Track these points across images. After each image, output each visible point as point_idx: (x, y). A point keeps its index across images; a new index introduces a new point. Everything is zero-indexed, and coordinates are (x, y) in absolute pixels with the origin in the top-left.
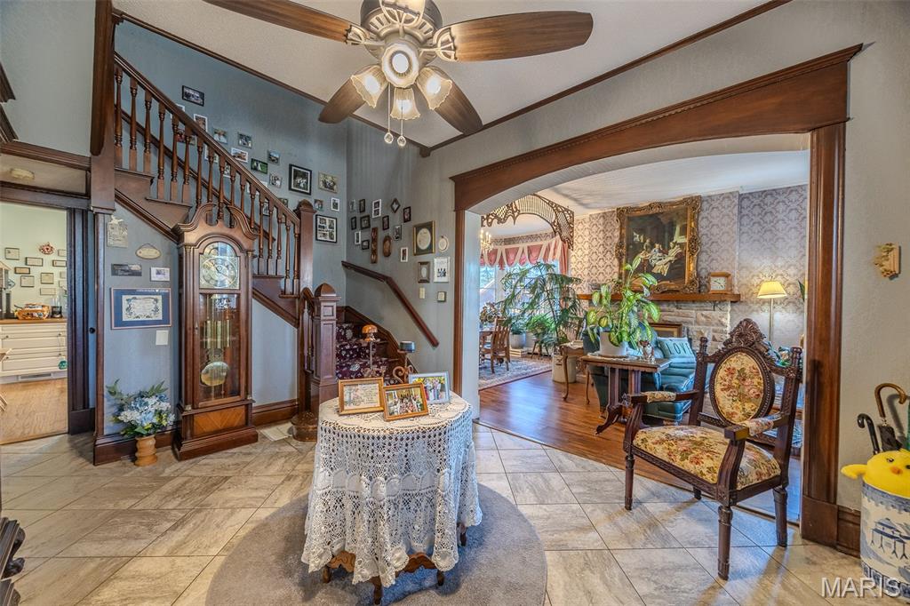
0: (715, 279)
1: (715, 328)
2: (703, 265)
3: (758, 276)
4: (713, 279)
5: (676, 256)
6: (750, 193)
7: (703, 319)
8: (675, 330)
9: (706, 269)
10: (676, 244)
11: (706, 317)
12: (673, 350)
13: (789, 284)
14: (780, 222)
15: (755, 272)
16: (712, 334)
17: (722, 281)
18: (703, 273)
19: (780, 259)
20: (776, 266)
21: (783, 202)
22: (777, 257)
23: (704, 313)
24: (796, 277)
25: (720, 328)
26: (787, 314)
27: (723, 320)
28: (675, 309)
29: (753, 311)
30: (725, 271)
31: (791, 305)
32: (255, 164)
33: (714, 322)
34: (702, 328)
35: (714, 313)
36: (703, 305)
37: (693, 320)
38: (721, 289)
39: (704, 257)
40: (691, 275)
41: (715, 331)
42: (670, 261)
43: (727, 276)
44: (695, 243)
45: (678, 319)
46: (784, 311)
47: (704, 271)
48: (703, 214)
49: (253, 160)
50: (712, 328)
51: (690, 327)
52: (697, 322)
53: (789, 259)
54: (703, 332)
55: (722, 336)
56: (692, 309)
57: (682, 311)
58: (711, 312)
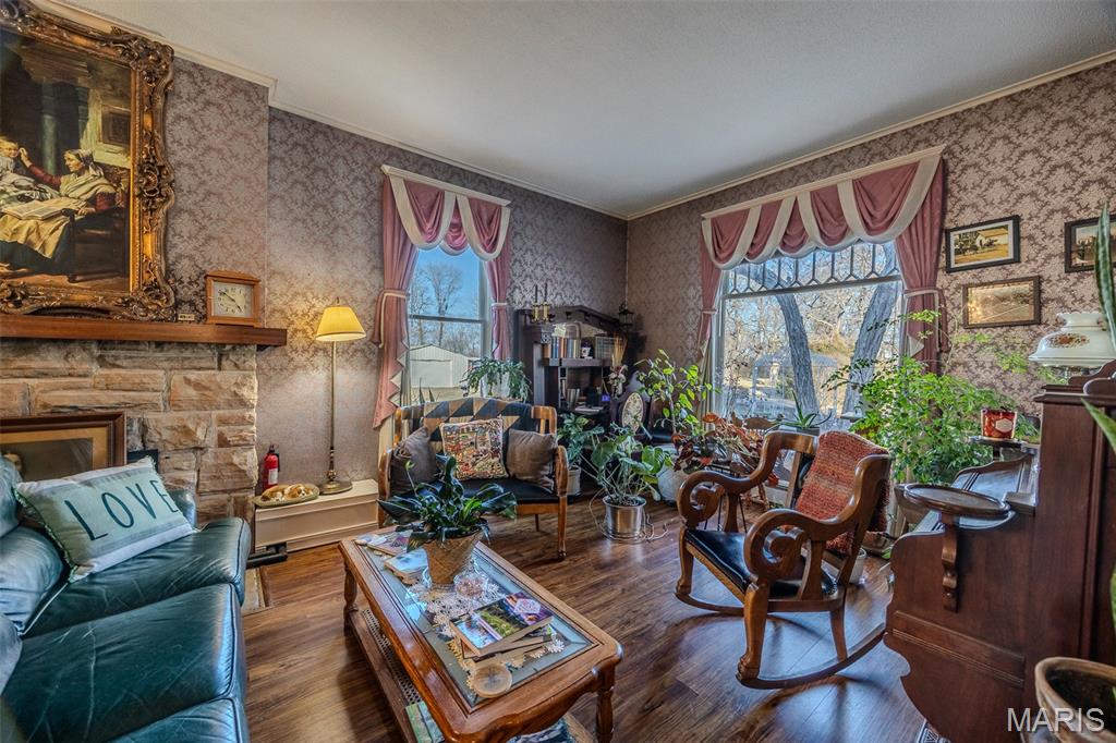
0: (221, 287)
1: (226, 413)
2: (180, 246)
3: (304, 295)
4: (216, 288)
5: (91, 202)
6: (287, 114)
7: (191, 392)
8: (98, 437)
9: (191, 258)
10: (87, 162)
11: (197, 386)
12: (99, 520)
14: (340, 196)
15: (299, 287)
16: (215, 429)
17: (239, 294)
18: (185, 270)
19: (340, 267)
20: (336, 281)
21: (344, 158)
22: (336, 263)
23: (193, 375)
25: (237, 412)
26: (354, 374)
27: (245, 392)
28: (95, 369)
29: (296, 367)
30: (242, 270)
33: (222, 398)
34: (187, 417)
35: (219, 376)
36: (187, 354)
37: (158, 398)
38: (238, 314)
39: (183, 224)
40: (147, 267)
41: (223, 421)
42: (67, 212)
43: (251, 283)
44: (155, 177)
47: (185, 262)
48: (180, 108)
50: (215, 413)
51: (150, 416)
52: (172, 403)
53: (354, 270)
54: (191, 427)
55: (241, 431)
56: (158, 368)
57: (123, 372)
58: (213, 372)
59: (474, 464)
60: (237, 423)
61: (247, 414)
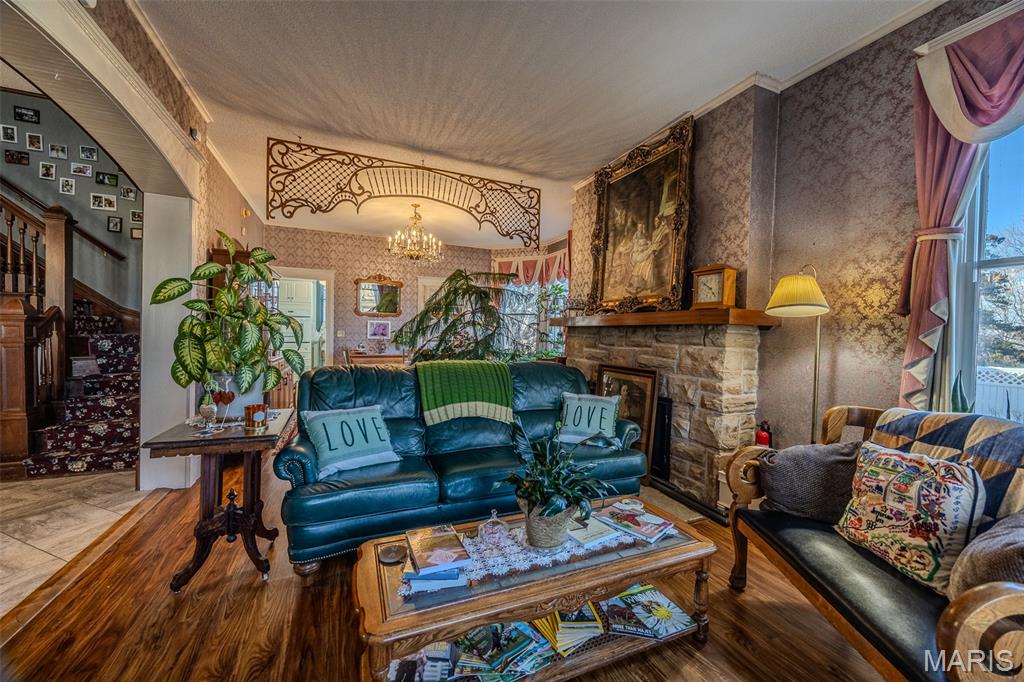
0: (707, 278)
1: (705, 380)
4: (701, 280)
5: (660, 242)
6: (796, 85)
7: (689, 361)
11: (692, 357)
13: (872, 281)
14: (855, 134)
15: (803, 261)
16: (699, 392)
19: (853, 222)
21: (861, 83)
22: (848, 219)
23: (691, 349)
24: (887, 264)
25: (712, 382)
26: (866, 356)
27: (717, 366)
28: (655, 344)
31: (875, 332)
32: (101, 177)
33: (703, 368)
34: (686, 380)
35: (703, 351)
36: (690, 334)
37: (675, 363)
38: (713, 299)
41: (704, 387)
45: (656, 361)
46: (858, 347)
49: (98, 174)
50: (700, 380)
51: (671, 376)
52: (680, 368)
53: (871, 221)
54: (686, 387)
55: (714, 398)
56: (675, 343)
57: (662, 345)
58: (701, 347)
59: (871, 526)
60: (711, 391)
61: (718, 384)
